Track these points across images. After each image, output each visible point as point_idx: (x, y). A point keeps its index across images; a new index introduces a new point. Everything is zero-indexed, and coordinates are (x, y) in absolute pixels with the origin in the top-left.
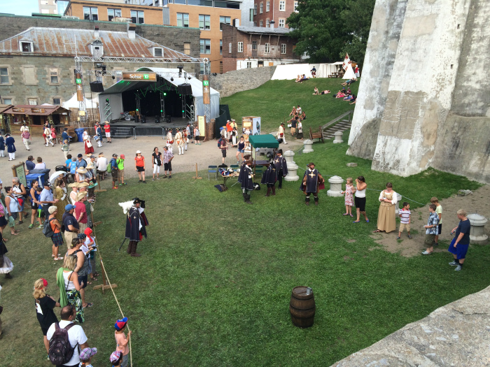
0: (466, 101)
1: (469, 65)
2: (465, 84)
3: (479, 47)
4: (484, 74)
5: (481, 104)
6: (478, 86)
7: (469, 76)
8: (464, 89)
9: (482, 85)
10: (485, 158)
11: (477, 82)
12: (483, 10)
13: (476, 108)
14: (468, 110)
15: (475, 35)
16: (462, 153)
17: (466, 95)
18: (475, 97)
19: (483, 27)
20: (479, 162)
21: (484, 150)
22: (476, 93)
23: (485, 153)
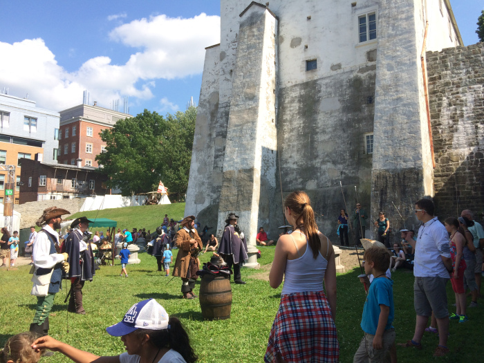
0: (288, 179)
1: (286, 151)
2: (285, 166)
3: (291, 136)
4: (298, 157)
5: (300, 180)
6: (295, 166)
7: (287, 160)
8: (284, 170)
9: (298, 165)
11: (294, 163)
12: (289, 109)
13: (297, 184)
14: (291, 187)
15: (286, 128)
17: (286, 174)
18: (294, 175)
19: (291, 121)
22: (295, 172)
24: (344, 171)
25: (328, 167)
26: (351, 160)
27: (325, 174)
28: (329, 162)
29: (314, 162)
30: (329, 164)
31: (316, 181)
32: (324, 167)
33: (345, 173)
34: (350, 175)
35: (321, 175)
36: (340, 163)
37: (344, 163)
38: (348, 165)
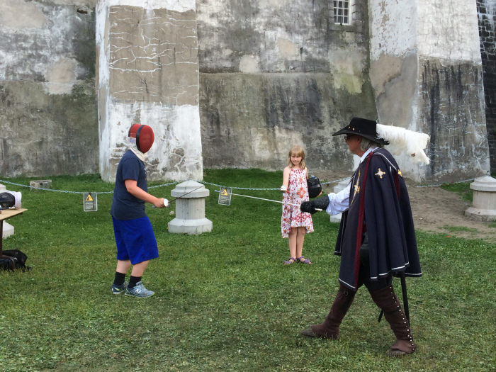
4: (220, 4)
5: (228, 52)
6: (214, 23)
9: (220, 22)
10: (271, 134)
11: (212, 16)
13: (222, 59)
16: (232, 132)
18: (215, 40)
20: (266, 142)
21: (264, 124)
22: (215, 34)
23: (267, 127)
24: (305, 47)
25: (279, 35)
26: (316, 30)
27: (273, 48)
28: (280, 26)
29: (252, 21)
30: (279, 29)
31: (257, 58)
32: (270, 34)
33: (306, 52)
34: (314, 56)
35: (266, 48)
36: (298, 33)
37: (305, 32)
38: (311, 39)
